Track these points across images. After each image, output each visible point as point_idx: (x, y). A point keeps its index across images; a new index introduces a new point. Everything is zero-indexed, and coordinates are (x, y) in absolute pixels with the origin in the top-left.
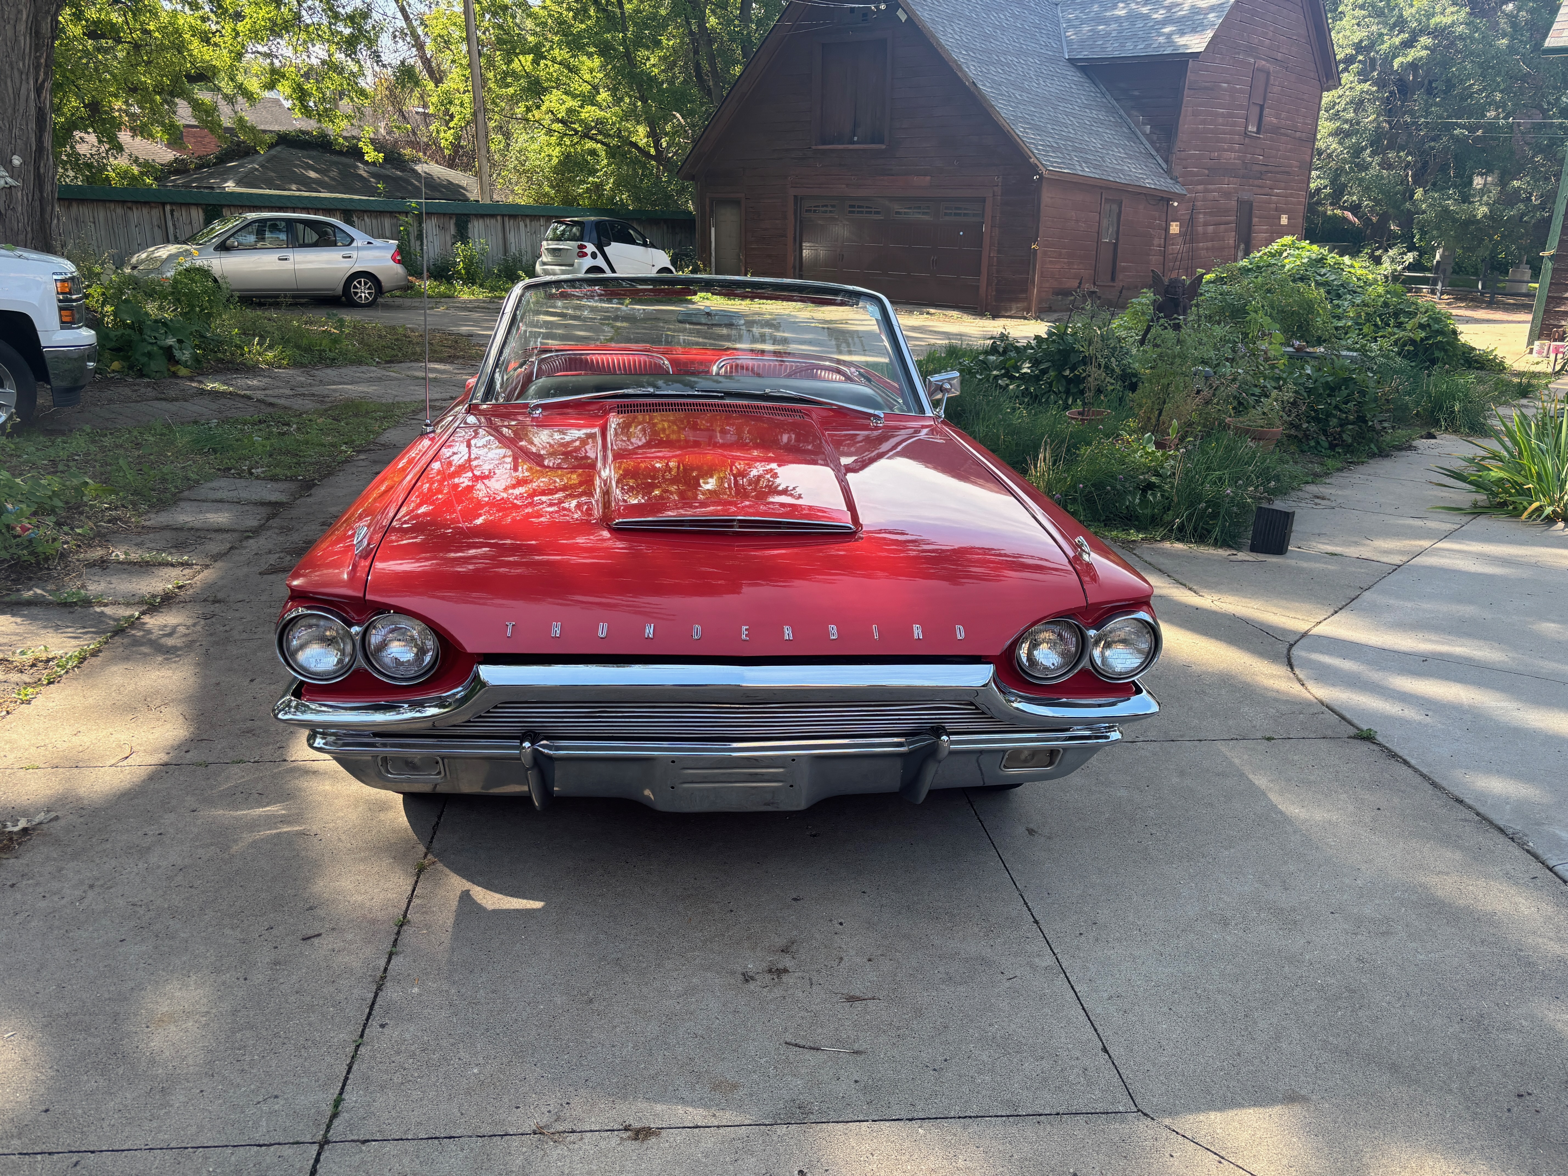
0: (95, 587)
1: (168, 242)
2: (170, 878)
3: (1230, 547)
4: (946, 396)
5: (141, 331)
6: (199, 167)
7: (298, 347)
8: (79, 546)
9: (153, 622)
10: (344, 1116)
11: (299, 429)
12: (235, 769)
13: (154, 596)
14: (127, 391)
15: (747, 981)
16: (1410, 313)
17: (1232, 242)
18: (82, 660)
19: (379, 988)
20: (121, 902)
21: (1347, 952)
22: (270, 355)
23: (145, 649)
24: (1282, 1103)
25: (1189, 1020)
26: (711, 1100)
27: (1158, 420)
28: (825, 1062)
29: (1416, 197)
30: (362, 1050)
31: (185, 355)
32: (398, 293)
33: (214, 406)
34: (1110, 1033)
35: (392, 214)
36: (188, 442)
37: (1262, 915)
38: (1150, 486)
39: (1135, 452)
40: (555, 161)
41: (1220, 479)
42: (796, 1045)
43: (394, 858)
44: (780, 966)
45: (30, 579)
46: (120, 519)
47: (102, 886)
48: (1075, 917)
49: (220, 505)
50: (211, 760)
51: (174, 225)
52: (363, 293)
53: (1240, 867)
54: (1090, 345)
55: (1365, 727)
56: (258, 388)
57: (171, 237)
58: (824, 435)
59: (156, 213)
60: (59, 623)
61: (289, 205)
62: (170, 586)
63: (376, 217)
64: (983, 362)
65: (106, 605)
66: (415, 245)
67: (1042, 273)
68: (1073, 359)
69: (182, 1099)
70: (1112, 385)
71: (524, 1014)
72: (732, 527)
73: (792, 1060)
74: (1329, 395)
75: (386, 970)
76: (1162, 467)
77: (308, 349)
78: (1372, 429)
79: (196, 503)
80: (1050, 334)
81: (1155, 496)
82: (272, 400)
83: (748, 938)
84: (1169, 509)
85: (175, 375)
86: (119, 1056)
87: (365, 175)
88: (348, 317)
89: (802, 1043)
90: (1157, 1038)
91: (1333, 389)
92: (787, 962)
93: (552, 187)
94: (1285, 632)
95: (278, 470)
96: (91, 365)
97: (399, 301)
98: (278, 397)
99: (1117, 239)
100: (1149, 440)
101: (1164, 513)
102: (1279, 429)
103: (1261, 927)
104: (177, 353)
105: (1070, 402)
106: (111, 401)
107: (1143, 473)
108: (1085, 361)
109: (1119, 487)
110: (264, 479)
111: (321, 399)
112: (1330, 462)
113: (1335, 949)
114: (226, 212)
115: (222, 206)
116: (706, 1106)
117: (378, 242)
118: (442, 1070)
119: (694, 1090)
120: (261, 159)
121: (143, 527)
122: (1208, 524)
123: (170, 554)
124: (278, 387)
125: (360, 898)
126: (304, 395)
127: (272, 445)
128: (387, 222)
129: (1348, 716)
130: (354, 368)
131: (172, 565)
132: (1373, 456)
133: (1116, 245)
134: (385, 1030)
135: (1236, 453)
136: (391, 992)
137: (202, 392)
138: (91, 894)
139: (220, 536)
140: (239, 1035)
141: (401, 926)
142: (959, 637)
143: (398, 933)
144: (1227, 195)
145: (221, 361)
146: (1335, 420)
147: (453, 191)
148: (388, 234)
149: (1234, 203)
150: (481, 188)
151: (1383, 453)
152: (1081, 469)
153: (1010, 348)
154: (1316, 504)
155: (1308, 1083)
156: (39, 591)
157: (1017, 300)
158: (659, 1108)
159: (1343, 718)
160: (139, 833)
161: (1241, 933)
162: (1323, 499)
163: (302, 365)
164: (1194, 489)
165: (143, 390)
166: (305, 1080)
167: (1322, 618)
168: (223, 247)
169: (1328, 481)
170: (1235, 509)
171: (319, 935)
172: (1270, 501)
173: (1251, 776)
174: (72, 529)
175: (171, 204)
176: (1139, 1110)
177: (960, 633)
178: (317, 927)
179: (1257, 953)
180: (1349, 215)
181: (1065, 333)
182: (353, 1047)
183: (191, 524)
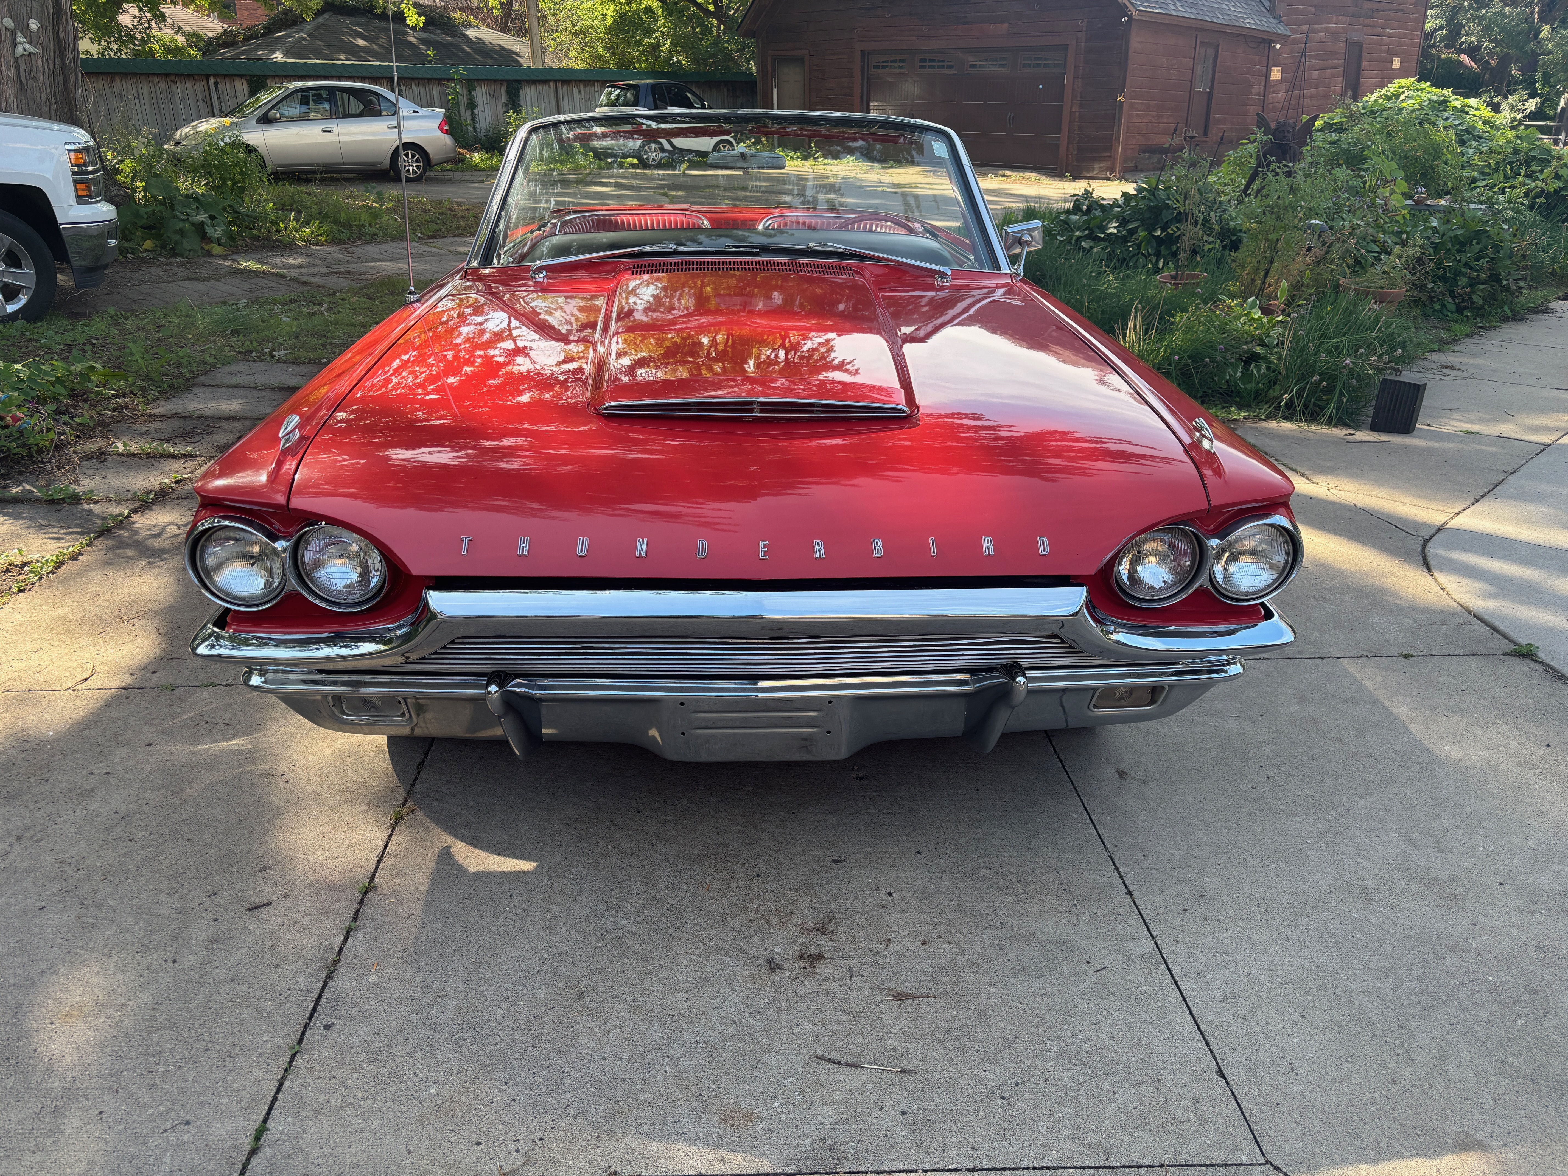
0: (87, 484)
1: (213, 115)
2: (109, 829)
3: (1347, 426)
4: (1026, 249)
5: (172, 206)
6: (247, 39)
7: (336, 222)
8: (79, 437)
9: (144, 522)
10: (266, 1152)
11: (330, 309)
12: (204, 695)
13: (149, 492)
14: (160, 271)
15: (773, 970)
16: (1542, 160)
17: (1338, 88)
18: (59, 564)
19: (329, 977)
20: (49, 859)
21: (1524, 938)
22: (307, 231)
23: (129, 552)
24: (1453, 1152)
25: (1328, 1032)
26: (720, 1137)
27: (1264, 283)
28: (865, 1084)
29: (1541, 35)
30: (299, 1060)
31: (217, 232)
32: (449, 167)
33: (246, 286)
34: (1226, 1049)
35: (439, 81)
36: (209, 323)
37: (1414, 887)
38: (1254, 357)
39: (1238, 318)
40: (609, 21)
41: (1337, 347)
42: (830, 1060)
43: (369, 805)
44: (815, 951)
45: (21, 473)
46: (127, 407)
47: (31, 838)
48: (1177, 888)
49: (235, 391)
50: (179, 682)
51: (219, 98)
52: (410, 165)
53: (1381, 821)
54: (1186, 198)
55: (1524, 642)
56: (293, 266)
57: (216, 112)
58: (877, 298)
59: (200, 86)
60: (43, 522)
61: (334, 74)
62: (166, 481)
63: (424, 85)
64: (1065, 222)
65: (96, 502)
66: (466, 114)
67: (1128, 128)
68: (1166, 216)
69: (77, 1122)
70: (1212, 244)
71: (500, 1012)
72: (751, 411)
73: (823, 1081)
74: (1458, 251)
75: (341, 950)
76: (1268, 336)
77: (347, 225)
78: (1506, 289)
79: (210, 389)
80: (1140, 190)
81: (1258, 368)
82: (306, 278)
83: (777, 912)
84: (1275, 384)
85: (209, 254)
86: (12, 1062)
87: (415, 41)
88: (392, 191)
89: (837, 1057)
90: (1288, 1058)
91: (1463, 244)
92: (823, 945)
93: (606, 48)
94: (1417, 525)
95: (302, 353)
96: (112, 242)
97: (449, 175)
98: (313, 275)
99: (1212, 88)
100: (1253, 306)
101: (1270, 387)
102: (1402, 290)
103: (1413, 903)
104: (209, 230)
105: (1161, 265)
106: (141, 282)
107: (1246, 343)
108: (1180, 218)
109: (1219, 358)
110: (285, 362)
111: (357, 276)
112: (1457, 327)
113: (1508, 933)
114: (270, 83)
115: (266, 77)
116: (714, 1146)
117: (424, 111)
118: (392, 1089)
119: (700, 1122)
120: (309, 27)
121: (150, 415)
122: (1320, 399)
123: (175, 444)
124: (314, 265)
125: (322, 856)
126: (339, 272)
127: (299, 326)
128: (436, 91)
129: (1502, 628)
130: (395, 244)
131: (174, 457)
132: (1505, 319)
133: (1210, 95)
134: (330, 1034)
135: (1357, 319)
136: (343, 983)
137: (236, 272)
138: (17, 848)
139: (229, 425)
140: (155, 1037)
141: (366, 893)
142: (1042, 552)
143: (362, 902)
144: (1335, 35)
145: (257, 238)
146: (1465, 280)
147: (507, 56)
148: (436, 104)
149: (1342, 45)
150: (533, 51)
151: (1517, 317)
152: (1177, 338)
153: (1095, 206)
154: (1445, 375)
155: (1485, 1123)
156: (28, 487)
157: (1099, 159)
158: (655, 1147)
159: (1495, 629)
160: (84, 772)
161: (1387, 912)
162: (1453, 368)
163: (340, 242)
164: (1306, 360)
165: (175, 270)
166: (225, 1100)
167: (1460, 508)
168: (266, 120)
169: (1456, 348)
170: (1354, 382)
171: (269, 904)
172: (1397, 371)
173: (1387, 703)
174: (72, 418)
175: (215, 76)
176: (1267, 1162)
177: (1044, 547)
178: (268, 892)
179: (1409, 938)
180: (1465, 58)
181: (1156, 188)
182: (287, 1057)
183: (201, 412)
